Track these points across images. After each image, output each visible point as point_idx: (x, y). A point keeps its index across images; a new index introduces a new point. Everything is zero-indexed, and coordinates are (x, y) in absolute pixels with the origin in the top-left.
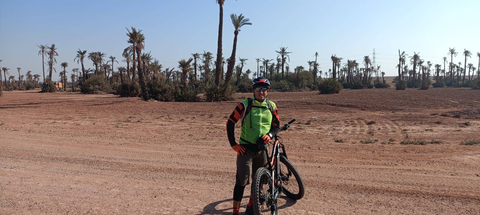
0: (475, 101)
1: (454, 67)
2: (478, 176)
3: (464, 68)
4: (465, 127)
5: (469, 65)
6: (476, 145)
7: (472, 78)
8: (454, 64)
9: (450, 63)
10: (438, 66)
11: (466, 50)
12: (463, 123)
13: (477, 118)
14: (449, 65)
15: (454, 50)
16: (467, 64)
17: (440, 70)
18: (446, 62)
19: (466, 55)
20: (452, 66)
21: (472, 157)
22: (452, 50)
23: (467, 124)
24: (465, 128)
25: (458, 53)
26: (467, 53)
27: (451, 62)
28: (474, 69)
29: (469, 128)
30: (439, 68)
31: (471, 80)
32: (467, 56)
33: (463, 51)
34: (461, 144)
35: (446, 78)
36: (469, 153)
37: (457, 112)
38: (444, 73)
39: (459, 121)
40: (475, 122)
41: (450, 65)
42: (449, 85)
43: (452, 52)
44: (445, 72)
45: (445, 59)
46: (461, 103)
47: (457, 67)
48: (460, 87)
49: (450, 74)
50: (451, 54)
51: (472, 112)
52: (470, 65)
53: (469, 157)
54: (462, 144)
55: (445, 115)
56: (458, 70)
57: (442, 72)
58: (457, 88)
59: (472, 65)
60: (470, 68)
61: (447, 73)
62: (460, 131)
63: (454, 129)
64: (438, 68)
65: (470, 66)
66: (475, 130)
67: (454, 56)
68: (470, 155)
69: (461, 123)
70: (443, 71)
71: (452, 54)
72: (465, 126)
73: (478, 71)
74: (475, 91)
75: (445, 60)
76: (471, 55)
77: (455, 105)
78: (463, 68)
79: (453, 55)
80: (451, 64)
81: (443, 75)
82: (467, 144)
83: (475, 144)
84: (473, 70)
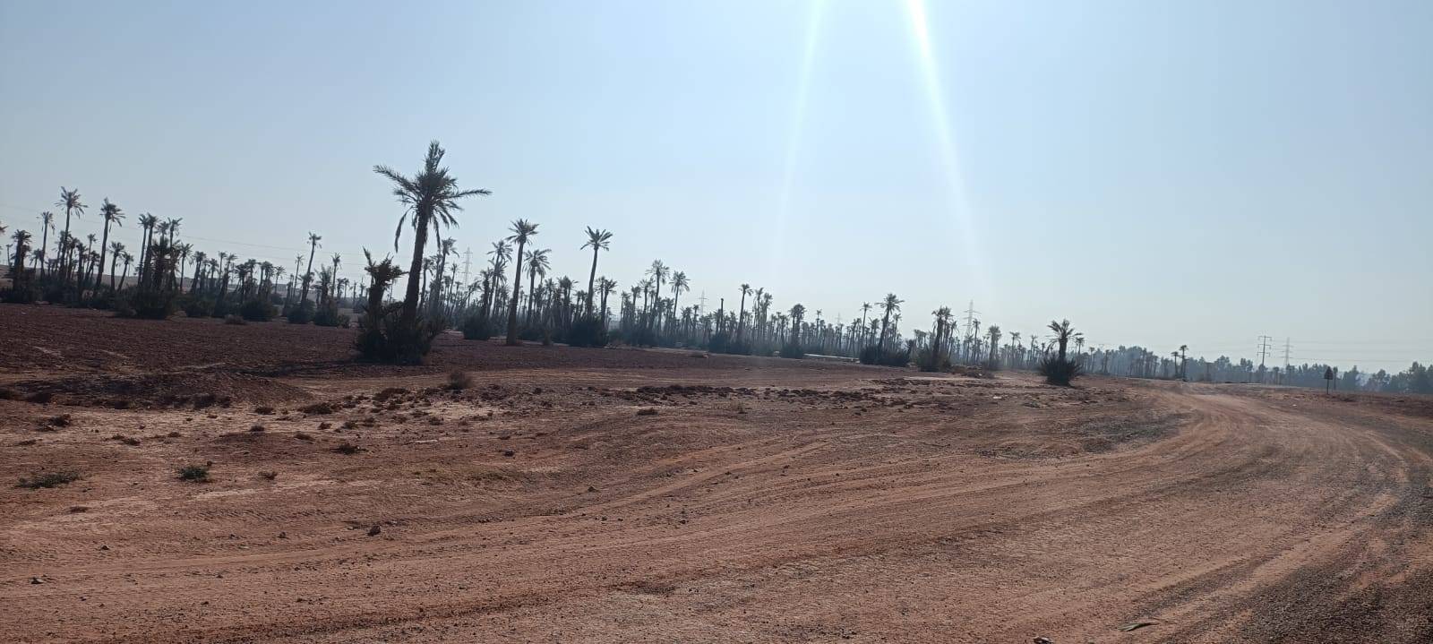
0: (111, 353)
1: (73, 247)
2: (35, 582)
3: (99, 252)
4: (55, 431)
5: (114, 245)
6: (64, 485)
7: (120, 286)
8: (74, 236)
9: (62, 233)
10: (21, 237)
11: (110, 203)
12: (51, 420)
13: (98, 404)
14: (58, 237)
15: (76, 197)
16: (109, 244)
17: (27, 249)
18: (49, 229)
19: (108, 217)
20: (67, 242)
21: (38, 526)
22: (70, 194)
23: (62, 423)
24: (53, 435)
25: (86, 206)
26: (110, 211)
27: (65, 230)
28: (128, 259)
29: (65, 435)
30: (24, 243)
31: (116, 288)
32: (110, 221)
33: (102, 204)
34: (21, 486)
35: (45, 278)
36: (34, 513)
37: (45, 383)
38: (42, 260)
39: (43, 411)
40: (87, 414)
41: (62, 239)
42: (53, 298)
43: (71, 201)
44: (46, 259)
45: (47, 217)
46: (68, 357)
47: (81, 248)
48: (84, 306)
49: (59, 265)
50: (66, 208)
51: (88, 385)
52: (118, 248)
53: (29, 525)
54: (23, 484)
55: (8, 392)
56: (82, 257)
57: (36, 258)
58: (74, 311)
59: (123, 247)
60: (116, 255)
61: (50, 260)
62: (32, 442)
63: (17, 438)
64: (20, 243)
65: (118, 250)
66: (81, 438)
67: (74, 213)
68: (35, 519)
69: (44, 420)
70: (40, 255)
71: (70, 205)
72: (55, 428)
73: (141, 265)
74: (122, 322)
75: (46, 222)
76: (122, 220)
77: (47, 363)
78: (97, 252)
79: (72, 210)
80: (65, 235)
81: (39, 266)
82: (36, 486)
83: (62, 482)
84: (126, 263)
